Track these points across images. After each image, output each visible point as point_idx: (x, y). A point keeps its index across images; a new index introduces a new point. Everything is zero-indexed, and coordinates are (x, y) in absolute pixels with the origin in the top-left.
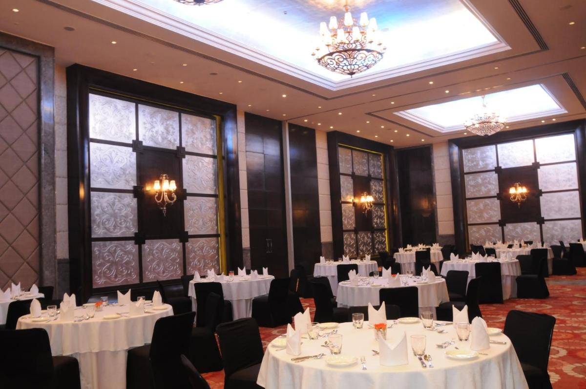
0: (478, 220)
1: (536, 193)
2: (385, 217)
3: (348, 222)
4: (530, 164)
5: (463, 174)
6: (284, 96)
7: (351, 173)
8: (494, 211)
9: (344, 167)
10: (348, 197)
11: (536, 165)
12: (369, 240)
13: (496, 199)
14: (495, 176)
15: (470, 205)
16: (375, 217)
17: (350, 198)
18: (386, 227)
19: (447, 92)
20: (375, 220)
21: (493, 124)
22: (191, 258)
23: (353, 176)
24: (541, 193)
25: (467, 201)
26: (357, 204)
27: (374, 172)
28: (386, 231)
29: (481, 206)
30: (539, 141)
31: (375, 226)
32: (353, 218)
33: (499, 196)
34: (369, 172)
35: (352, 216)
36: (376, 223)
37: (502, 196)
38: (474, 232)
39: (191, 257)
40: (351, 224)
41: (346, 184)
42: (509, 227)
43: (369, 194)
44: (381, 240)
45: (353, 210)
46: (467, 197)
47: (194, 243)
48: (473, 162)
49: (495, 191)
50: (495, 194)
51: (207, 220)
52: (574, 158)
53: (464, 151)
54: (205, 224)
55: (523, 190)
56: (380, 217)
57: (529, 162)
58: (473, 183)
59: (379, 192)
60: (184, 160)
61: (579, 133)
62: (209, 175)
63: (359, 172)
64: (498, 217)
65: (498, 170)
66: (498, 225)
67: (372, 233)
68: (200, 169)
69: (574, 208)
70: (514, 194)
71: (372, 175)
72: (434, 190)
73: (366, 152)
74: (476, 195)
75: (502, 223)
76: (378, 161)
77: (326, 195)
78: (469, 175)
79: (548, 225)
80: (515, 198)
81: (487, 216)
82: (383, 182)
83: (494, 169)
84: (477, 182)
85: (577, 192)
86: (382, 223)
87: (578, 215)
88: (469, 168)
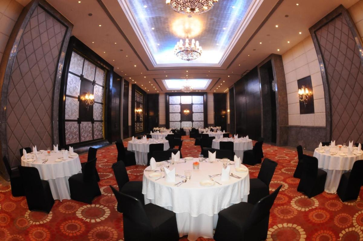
0: (173, 120)
1: (192, 113)
2: (143, 117)
4: (191, 103)
5: (169, 104)
6: (135, 66)
8: (178, 117)
11: (192, 104)
12: (139, 125)
14: (179, 106)
15: (171, 115)
18: (143, 121)
19: (167, 76)
21: (190, 89)
24: (193, 113)
28: (143, 123)
29: (174, 115)
31: (140, 120)
32: (136, 117)
33: (180, 113)
37: (182, 113)
38: (171, 123)
39: (95, 130)
40: (135, 119)
42: (183, 123)
44: (141, 126)
45: (136, 114)
46: (170, 112)
47: (95, 124)
48: (172, 101)
49: (179, 111)
50: (179, 112)
51: (99, 114)
52: (203, 103)
53: (170, 97)
54: (99, 116)
55: (188, 111)
56: (141, 117)
57: (190, 103)
58: (172, 108)
59: (141, 108)
60: (95, 86)
61: (205, 96)
62: (101, 95)
63: (138, 100)
64: (179, 119)
65: (181, 104)
66: (179, 122)
67: (140, 123)
68: (99, 91)
69: (202, 118)
70: (185, 112)
71: (140, 102)
72: (159, 109)
73: (140, 93)
74: (173, 112)
75: (181, 121)
76: (142, 97)
77: (130, 107)
78: (171, 105)
79: (195, 123)
80: (186, 114)
81: (176, 119)
82: (143, 105)
83: (179, 104)
84: (174, 108)
85: (203, 113)
86: (142, 119)
87: (203, 120)
88: (171, 103)
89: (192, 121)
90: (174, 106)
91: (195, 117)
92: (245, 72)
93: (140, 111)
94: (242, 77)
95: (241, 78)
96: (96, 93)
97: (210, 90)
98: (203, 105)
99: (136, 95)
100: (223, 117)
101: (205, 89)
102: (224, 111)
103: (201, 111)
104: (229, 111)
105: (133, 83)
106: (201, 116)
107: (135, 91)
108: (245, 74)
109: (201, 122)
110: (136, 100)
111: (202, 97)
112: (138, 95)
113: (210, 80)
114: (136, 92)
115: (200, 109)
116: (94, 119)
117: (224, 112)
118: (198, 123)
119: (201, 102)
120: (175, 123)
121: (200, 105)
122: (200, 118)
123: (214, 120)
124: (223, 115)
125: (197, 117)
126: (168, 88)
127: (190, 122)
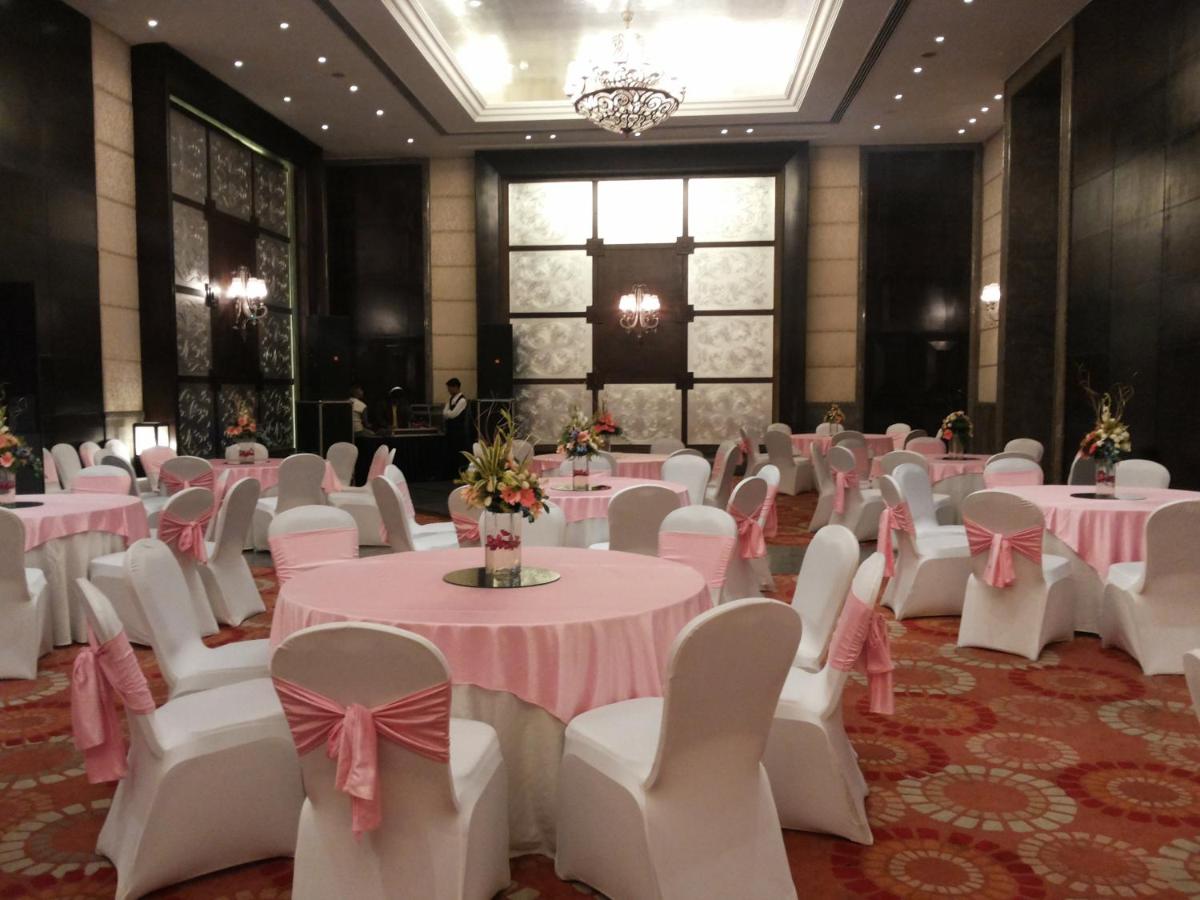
0: (538, 371)
1: (679, 312)
2: (292, 347)
3: (192, 353)
4: (672, 240)
5: (505, 248)
7: (203, 202)
8: (574, 348)
9: (185, 177)
10: (195, 274)
11: (686, 245)
13: (584, 320)
14: (584, 263)
15: (519, 330)
16: (267, 344)
17: (199, 279)
18: (293, 376)
20: (267, 354)
23: (209, 209)
24: (690, 313)
25: (514, 321)
26: (217, 301)
27: (266, 212)
28: (293, 387)
29: (545, 334)
30: (697, 184)
31: (267, 370)
32: (206, 340)
33: (590, 315)
34: (253, 210)
35: (205, 333)
36: (269, 361)
37: (600, 314)
38: (525, 400)
40: (201, 361)
41: (189, 234)
42: (613, 392)
43: (253, 272)
44: (279, 413)
45: (207, 316)
46: (512, 311)
48: (532, 220)
49: (584, 300)
50: (584, 310)
52: (770, 235)
53: (513, 189)
55: (651, 303)
56: (280, 346)
57: (670, 235)
58: (528, 275)
59: (276, 274)
61: (792, 176)
63: (226, 202)
64: (583, 365)
65: (594, 247)
66: (583, 387)
67: (259, 391)
69: (760, 355)
70: (630, 312)
71: (262, 220)
72: (426, 285)
73: (245, 146)
74: (533, 307)
75: (594, 382)
76: (279, 182)
77: (126, 256)
78: (521, 253)
79: (703, 392)
80: (631, 322)
81: (558, 362)
82: (291, 247)
83: (584, 243)
84: (540, 274)
85: (770, 319)
86: (286, 365)
87: (768, 372)
88: (522, 236)
89: (686, 382)
90: (546, 262)
91: (707, 348)
93: (249, 290)
97: (837, 118)
98: (771, 251)
100: (941, 344)
101: (792, 107)
103: (758, 301)
104: (992, 294)
106: (749, 343)
109: (755, 390)
111: (770, 183)
112: (223, 160)
115: (751, 284)
118: (732, 392)
119: (760, 227)
120: (553, 394)
121: (746, 255)
122: (745, 353)
123: (858, 372)
124: (938, 336)
125: (718, 350)
126: (483, 108)
127: (665, 391)
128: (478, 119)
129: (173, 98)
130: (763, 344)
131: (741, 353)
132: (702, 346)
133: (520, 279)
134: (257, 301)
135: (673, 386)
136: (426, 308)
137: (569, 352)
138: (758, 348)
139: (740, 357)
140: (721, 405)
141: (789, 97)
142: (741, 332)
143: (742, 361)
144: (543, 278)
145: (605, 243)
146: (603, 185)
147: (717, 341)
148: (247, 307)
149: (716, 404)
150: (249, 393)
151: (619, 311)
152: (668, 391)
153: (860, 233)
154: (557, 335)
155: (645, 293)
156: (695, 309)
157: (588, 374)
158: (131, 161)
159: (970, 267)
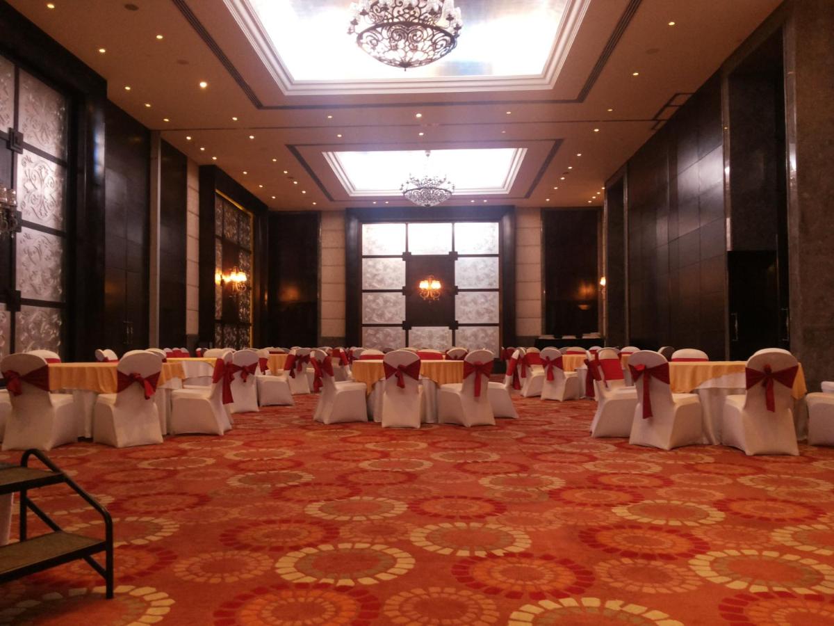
0: (376, 320)
1: (451, 290)
2: (251, 307)
5: (360, 256)
6: (203, 85)
7: (221, 235)
8: (397, 309)
10: (217, 270)
11: (454, 256)
12: (235, 338)
13: (401, 293)
14: (402, 264)
15: (367, 298)
16: (242, 305)
17: (219, 273)
18: (251, 322)
19: (339, 136)
20: (241, 310)
22: (22, 342)
23: (223, 239)
24: (456, 290)
25: (364, 294)
26: (225, 283)
27: (243, 239)
28: (251, 327)
29: (380, 301)
30: (459, 226)
31: (241, 318)
32: (221, 302)
33: (404, 291)
34: (238, 238)
35: (219, 299)
36: (242, 314)
37: (410, 290)
38: (370, 335)
39: (22, 339)
40: (218, 312)
42: (415, 331)
43: (240, 269)
45: (221, 290)
46: (363, 289)
47: (27, 314)
48: (374, 243)
49: (401, 283)
50: (401, 288)
51: (48, 275)
52: (496, 251)
53: (364, 227)
54: (45, 282)
55: (436, 285)
56: (246, 306)
57: (446, 251)
58: (372, 270)
59: (246, 270)
60: (20, 158)
61: (507, 222)
62: (55, 195)
63: (229, 235)
64: (401, 317)
65: (407, 256)
66: (401, 328)
67: (238, 328)
68: (42, 180)
69: (492, 311)
70: (425, 289)
71: (241, 243)
72: (319, 275)
73: (236, 207)
74: (375, 287)
75: (407, 326)
76: (248, 224)
77: (194, 262)
78: (369, 259)
79: (463, 331)
80: (426, 294)
81: (388, 315)
82: (252, 255)
83: (401, 254)
84: (377, 270)
85: (497, 293)
86: (248, 315)
87: (496, 320)
88: (370, 251)
89: (454, 325)
90: (381, 264)
91: (465, 308)
92: (667, 105)
93: (238, 278)
94: (659, 126)
95: (653, 133)
96: (29, 186)
97: (528, 196)
98: (497, 259)
99: (218, 210)
100: (584, 307)
101: (506, 191)
102: (587, 285)
103: (490, 283)
104: (603, 282)
105: (203, 161)
106: (486, 305)
107: (213, 195)
108: (669, 112)
109: (490, 330)
110: (218, 232)
111: (496, 225)
112: (228, 215)
113: (520, 150)
114: (217, 201)
115: (488, 276)
116: (19, 293)
117: (586, 290)
118: (478, 331)
119: (491, 247)
120: (385, 332)
121: (484, 261)
122: (484, 311)
123: (542, 321)
124: (584, 302)
125: (471, 309)
126: (354, 189)
127: (443, 330)
128: (352, 195)
129: (217, 191)
130: (493, 306)
131: (482, 311)
132: (462, 307)
133: (368, 272)
134: (242, 282)
135: (447, 328)
136: (318, 287)
137: (393, 310)
138: (492, 308)
139: (482, 312)
140: (473, 338)
141: (504, 187)
142: (483, 300)
143: (483, 315)
144: (380, 272)
145: (412, 254)
146: (411, 225)
147: (470, 305)
148: (236, 285)
149: (470, 337)
150: (235, 329)
151: (420, 289)
152: (446, 330)
153: (542, 250)
154: (386, 301)
155: (433, 279)
156: (459, 288)
157: (403, 322)
158: (198, 218)
159: (597, 269)
